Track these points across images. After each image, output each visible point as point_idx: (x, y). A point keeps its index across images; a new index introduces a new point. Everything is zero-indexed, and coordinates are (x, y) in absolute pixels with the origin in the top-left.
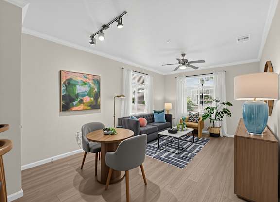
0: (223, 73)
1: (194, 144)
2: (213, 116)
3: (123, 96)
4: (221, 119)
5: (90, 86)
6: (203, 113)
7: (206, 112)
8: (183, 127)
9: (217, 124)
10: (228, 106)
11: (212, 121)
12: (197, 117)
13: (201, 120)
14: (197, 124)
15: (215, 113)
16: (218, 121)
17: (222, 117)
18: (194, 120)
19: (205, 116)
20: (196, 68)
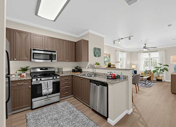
0: (164, 51)
1: (150, 83)
2: (159, 71)
3: (119, 62)
4: (163, 72)
5: (108, 58)
6: (153, 70)
7: (155, 69)
8: (145, 75)
9: (161, 75)
10: (167, 66)
11: (158, 74)
12: (150, 72)
13: (152, 73)
14: (151, 75)
15: (159, 70)
16: (161, 74)
17: (164, 71)
18: (148, 73)
19: (154, 71)
20: (150, 49)
